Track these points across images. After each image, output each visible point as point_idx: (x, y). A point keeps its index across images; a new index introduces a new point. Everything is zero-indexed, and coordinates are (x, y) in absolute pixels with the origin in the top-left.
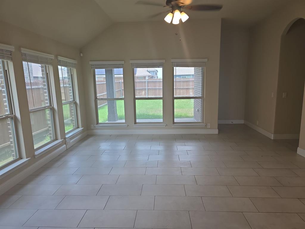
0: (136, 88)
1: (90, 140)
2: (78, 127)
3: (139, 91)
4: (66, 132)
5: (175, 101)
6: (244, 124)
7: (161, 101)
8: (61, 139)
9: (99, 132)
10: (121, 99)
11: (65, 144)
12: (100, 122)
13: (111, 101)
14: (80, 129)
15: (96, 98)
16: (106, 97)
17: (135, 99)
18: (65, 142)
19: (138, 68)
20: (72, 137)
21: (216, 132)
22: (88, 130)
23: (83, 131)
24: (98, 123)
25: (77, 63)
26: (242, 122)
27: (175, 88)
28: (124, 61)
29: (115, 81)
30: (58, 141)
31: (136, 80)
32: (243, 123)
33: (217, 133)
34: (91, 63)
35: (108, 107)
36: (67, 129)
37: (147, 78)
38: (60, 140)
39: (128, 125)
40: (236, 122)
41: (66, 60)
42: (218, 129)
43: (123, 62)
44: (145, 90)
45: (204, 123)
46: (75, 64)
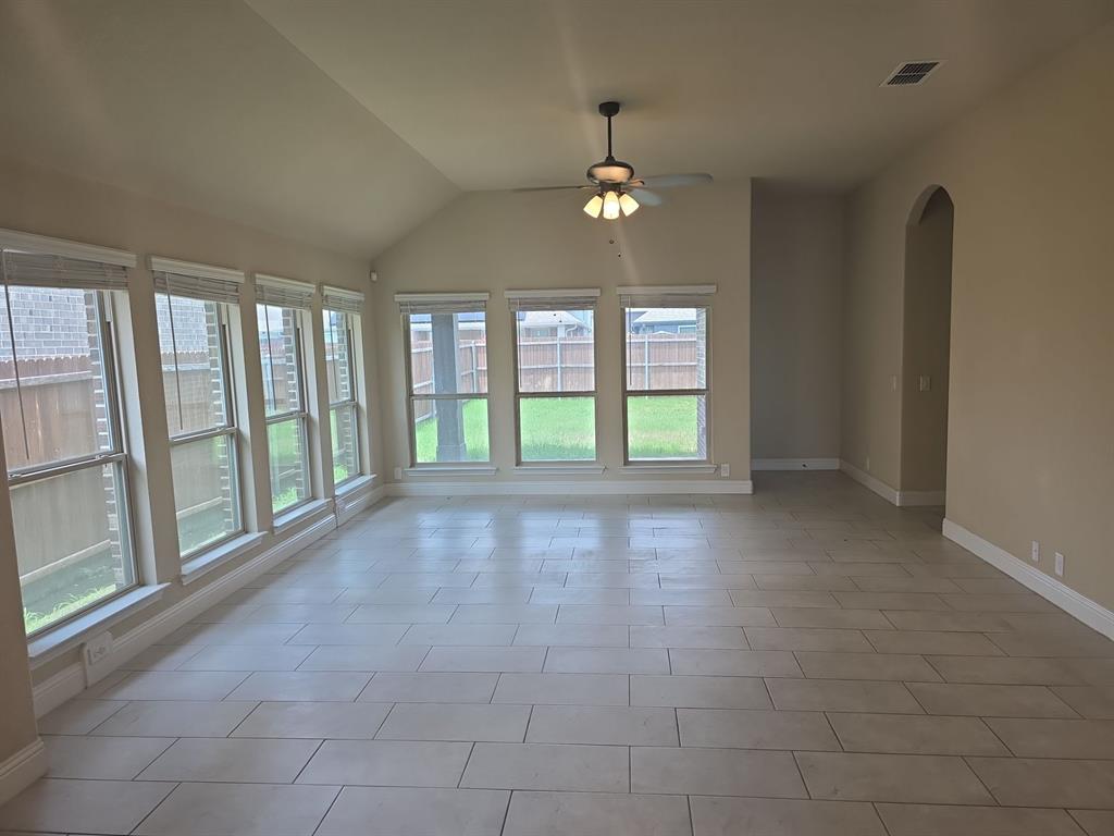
0: (522, 366)
1: (396, 506)
2: (362, 474)
3: (532, 376)
4: (336, 482)
5: (631, 401)
6: (839, 470)
7: (591, 401)
8: (326, 498)
9: (414, 487)
10: (480, 396)
11: (334, 512)
12: (419, 460)
13: (449, 402)
14: (368, 477)
15: (410, 394)
16: (432, 391)
17: (518, 395)
18: (333, 507)
19: (528, 313)
20: (349, 497)
21: (746, 487)
22: (385, 483)
23: (374, 484)
24: (413, 463)
25: (363, 299)
26: (833, 464)
27: (628, 364)
28: (489, 292)
29: (461, 344)
30: (315, 502)
31: (522, 341)
32: (837, 468)
33: (750, 492)
34: (399, 298)
35: (438, 423)
36: (340, 474)
37: (561, 333)
38: (322, 501)
39: (498, 470)
40: (815, 464)
41: (340, 295)
42: (752, 479)
43: (485, 296)
44: (553, 373)
45: (711, 463)
46: (359, 302)
